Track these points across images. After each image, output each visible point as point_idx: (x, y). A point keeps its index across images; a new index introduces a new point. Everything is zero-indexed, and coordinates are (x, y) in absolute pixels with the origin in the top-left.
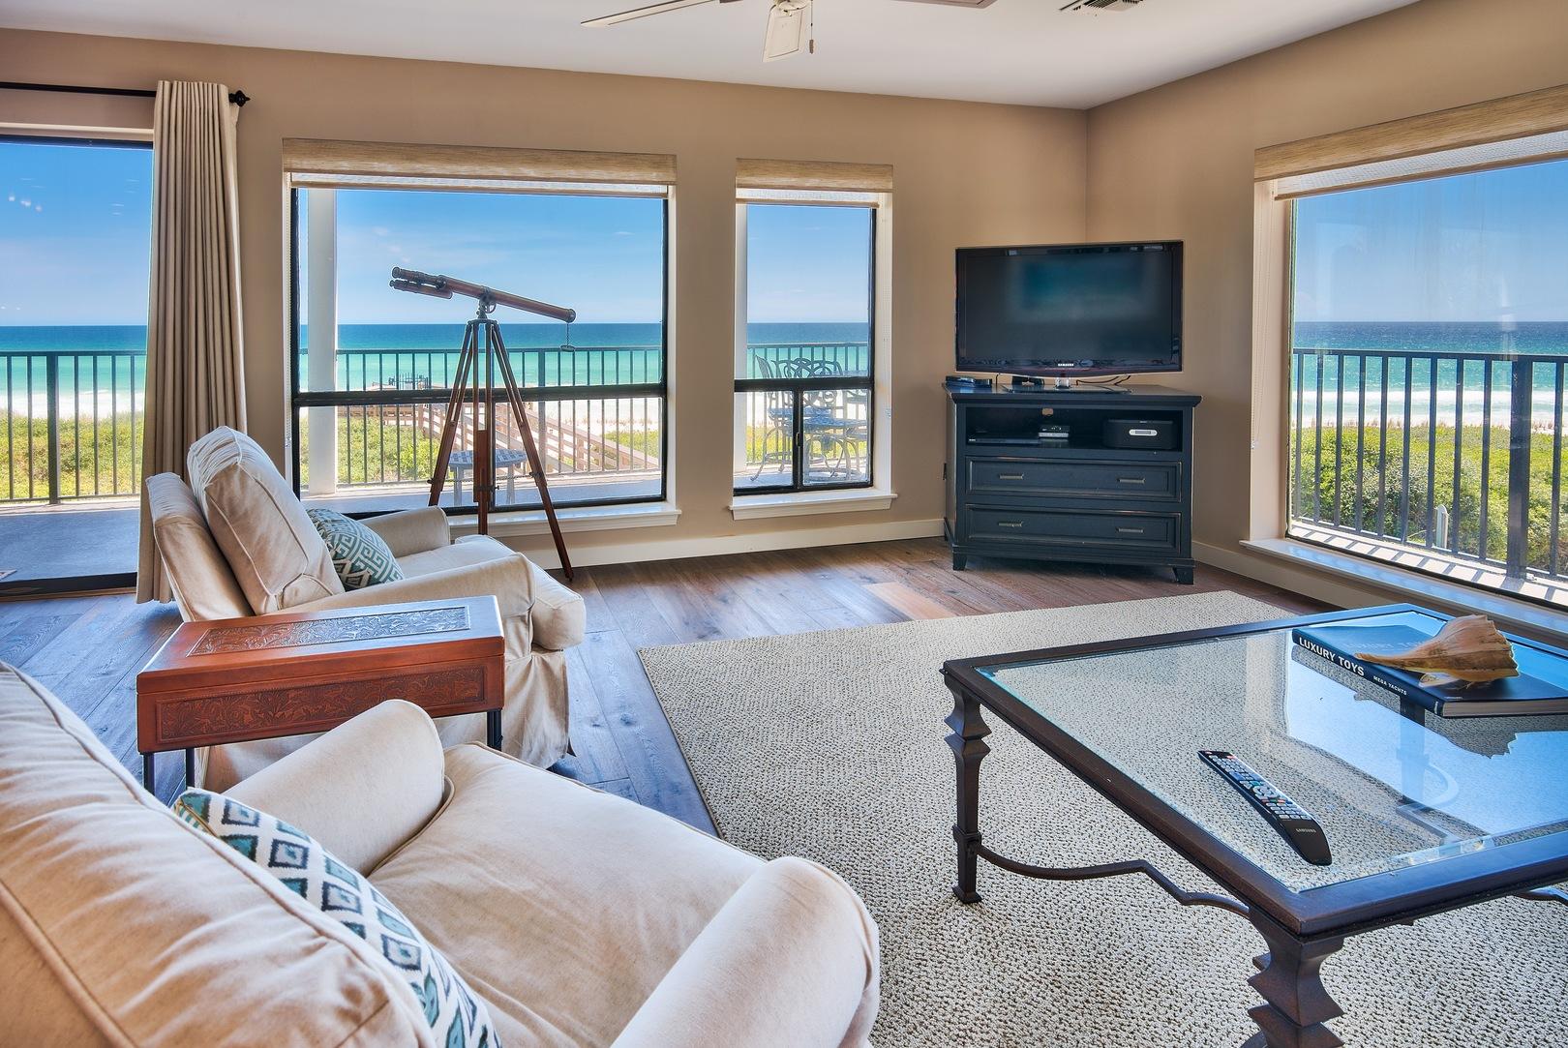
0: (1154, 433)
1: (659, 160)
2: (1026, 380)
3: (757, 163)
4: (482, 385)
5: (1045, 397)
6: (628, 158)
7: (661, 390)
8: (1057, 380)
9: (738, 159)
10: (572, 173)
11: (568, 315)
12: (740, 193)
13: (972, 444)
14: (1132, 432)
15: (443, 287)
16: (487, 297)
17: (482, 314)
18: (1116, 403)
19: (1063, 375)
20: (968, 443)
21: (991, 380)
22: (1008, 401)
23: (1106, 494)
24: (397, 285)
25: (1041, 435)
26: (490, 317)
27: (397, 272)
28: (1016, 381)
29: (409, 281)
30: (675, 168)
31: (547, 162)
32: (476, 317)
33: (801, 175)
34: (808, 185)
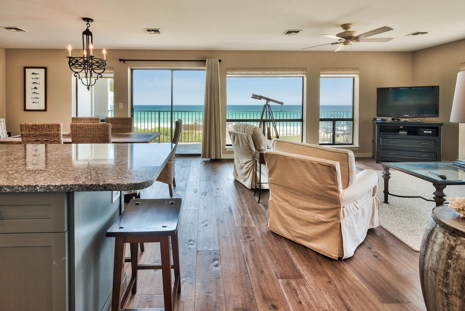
0: (431, 132)
1: (303, 69)
2: (395, 119)
3: (325, 69)
4: (268, 119)
5: (401, 123)
6: (296, 69)
7: (301, 120)
8: (404, 119)
9: (321, 68)
10: (284, 72)
11: (282, 103)
12: (321, 76)
13: (381, 134)
14: (425, 132)
15: (260, 98)
16: (268, 100)
17: (267, 103)
18: (420, 125)
19: (406, 118)
20: (380, 134)
21: (386, 119)
22: (391, 124)
23: (417, 146)
24: (252, 97)
25: (400, 132)
26: (268, 104)
27: (253, 95)
28: (393, 119)
29: (255, 97)
30: (306, 70)
31: (278, 70)
32: (266, 104)
33: (336, 71)
34: (337, 73)
